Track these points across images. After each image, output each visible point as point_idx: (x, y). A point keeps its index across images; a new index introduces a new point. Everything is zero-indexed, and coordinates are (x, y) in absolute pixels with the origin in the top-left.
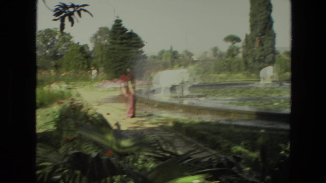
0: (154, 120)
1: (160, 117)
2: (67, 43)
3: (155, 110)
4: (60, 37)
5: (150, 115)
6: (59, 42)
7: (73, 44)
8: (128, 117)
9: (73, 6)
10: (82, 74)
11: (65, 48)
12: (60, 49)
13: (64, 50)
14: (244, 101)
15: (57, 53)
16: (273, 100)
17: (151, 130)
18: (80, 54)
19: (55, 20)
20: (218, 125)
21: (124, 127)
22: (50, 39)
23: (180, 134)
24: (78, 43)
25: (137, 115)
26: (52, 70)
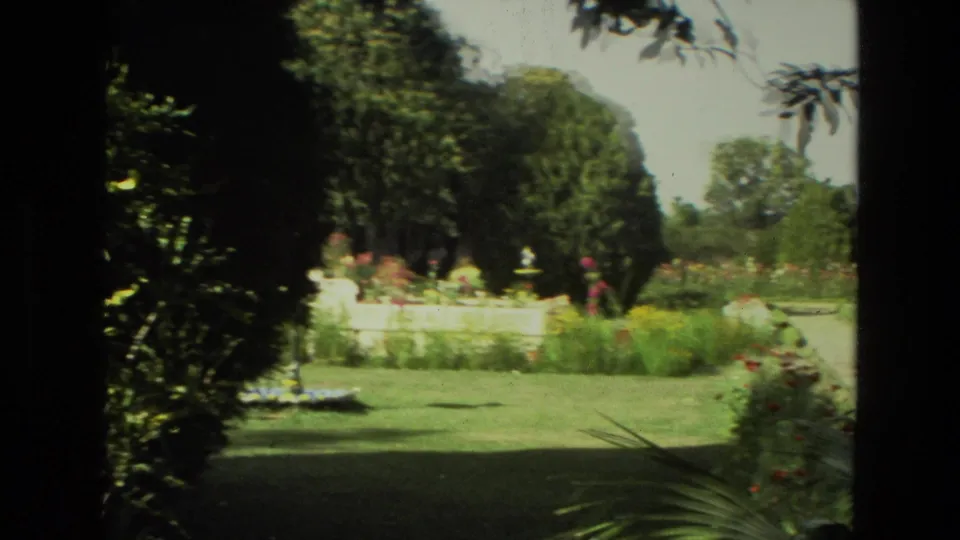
2: (795, 181)
4: (775, 162)
6: (772, 178)
7: (814, 182)
9: (818, 74)
10: (835, 270)
11: (787, 194)
12: (774, 196)
13: (784, 199)
15: (767, 208)
18: (832, 214)
19: (764, 114)
22: (750, 170)
24: (828, 180)
26: (750, 259)
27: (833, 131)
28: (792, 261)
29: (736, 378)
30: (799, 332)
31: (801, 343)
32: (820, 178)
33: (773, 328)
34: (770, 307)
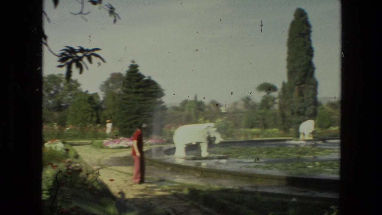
0: (166, 187)
1: (173, 182)
2: (73, 92)
3: (169, 174)
4: (65, 84)
5: (162, 181)
6: (64, 91)
7: (81, 93)
8: (135, 183)
9: (82, 50)
10: (91, 127)
11: (71, 97)
12: (65, 98)
13: (70, 99)
14: (271, 163)
15: (62, 103)
16: (307, 163)
17: (162, 199)
18: (89, 105)
19: (60, 66)
20: (243, 192)
21: (129, 195)
22: (54, 87)
23: (196, 204)
24: (87, 91)
25: (146, 181)
26: (56, 124)
27: (81, 72)
28: (73, 124)
29: (48, 172)
30: (76, 152)
31: (77, 157)
32: (84, 90)
33: (64, 151)
34: (64, 143)
